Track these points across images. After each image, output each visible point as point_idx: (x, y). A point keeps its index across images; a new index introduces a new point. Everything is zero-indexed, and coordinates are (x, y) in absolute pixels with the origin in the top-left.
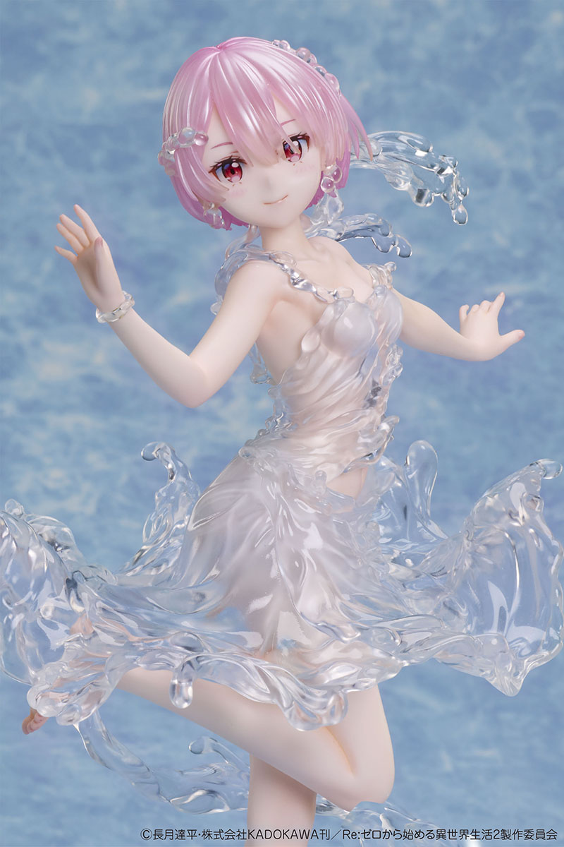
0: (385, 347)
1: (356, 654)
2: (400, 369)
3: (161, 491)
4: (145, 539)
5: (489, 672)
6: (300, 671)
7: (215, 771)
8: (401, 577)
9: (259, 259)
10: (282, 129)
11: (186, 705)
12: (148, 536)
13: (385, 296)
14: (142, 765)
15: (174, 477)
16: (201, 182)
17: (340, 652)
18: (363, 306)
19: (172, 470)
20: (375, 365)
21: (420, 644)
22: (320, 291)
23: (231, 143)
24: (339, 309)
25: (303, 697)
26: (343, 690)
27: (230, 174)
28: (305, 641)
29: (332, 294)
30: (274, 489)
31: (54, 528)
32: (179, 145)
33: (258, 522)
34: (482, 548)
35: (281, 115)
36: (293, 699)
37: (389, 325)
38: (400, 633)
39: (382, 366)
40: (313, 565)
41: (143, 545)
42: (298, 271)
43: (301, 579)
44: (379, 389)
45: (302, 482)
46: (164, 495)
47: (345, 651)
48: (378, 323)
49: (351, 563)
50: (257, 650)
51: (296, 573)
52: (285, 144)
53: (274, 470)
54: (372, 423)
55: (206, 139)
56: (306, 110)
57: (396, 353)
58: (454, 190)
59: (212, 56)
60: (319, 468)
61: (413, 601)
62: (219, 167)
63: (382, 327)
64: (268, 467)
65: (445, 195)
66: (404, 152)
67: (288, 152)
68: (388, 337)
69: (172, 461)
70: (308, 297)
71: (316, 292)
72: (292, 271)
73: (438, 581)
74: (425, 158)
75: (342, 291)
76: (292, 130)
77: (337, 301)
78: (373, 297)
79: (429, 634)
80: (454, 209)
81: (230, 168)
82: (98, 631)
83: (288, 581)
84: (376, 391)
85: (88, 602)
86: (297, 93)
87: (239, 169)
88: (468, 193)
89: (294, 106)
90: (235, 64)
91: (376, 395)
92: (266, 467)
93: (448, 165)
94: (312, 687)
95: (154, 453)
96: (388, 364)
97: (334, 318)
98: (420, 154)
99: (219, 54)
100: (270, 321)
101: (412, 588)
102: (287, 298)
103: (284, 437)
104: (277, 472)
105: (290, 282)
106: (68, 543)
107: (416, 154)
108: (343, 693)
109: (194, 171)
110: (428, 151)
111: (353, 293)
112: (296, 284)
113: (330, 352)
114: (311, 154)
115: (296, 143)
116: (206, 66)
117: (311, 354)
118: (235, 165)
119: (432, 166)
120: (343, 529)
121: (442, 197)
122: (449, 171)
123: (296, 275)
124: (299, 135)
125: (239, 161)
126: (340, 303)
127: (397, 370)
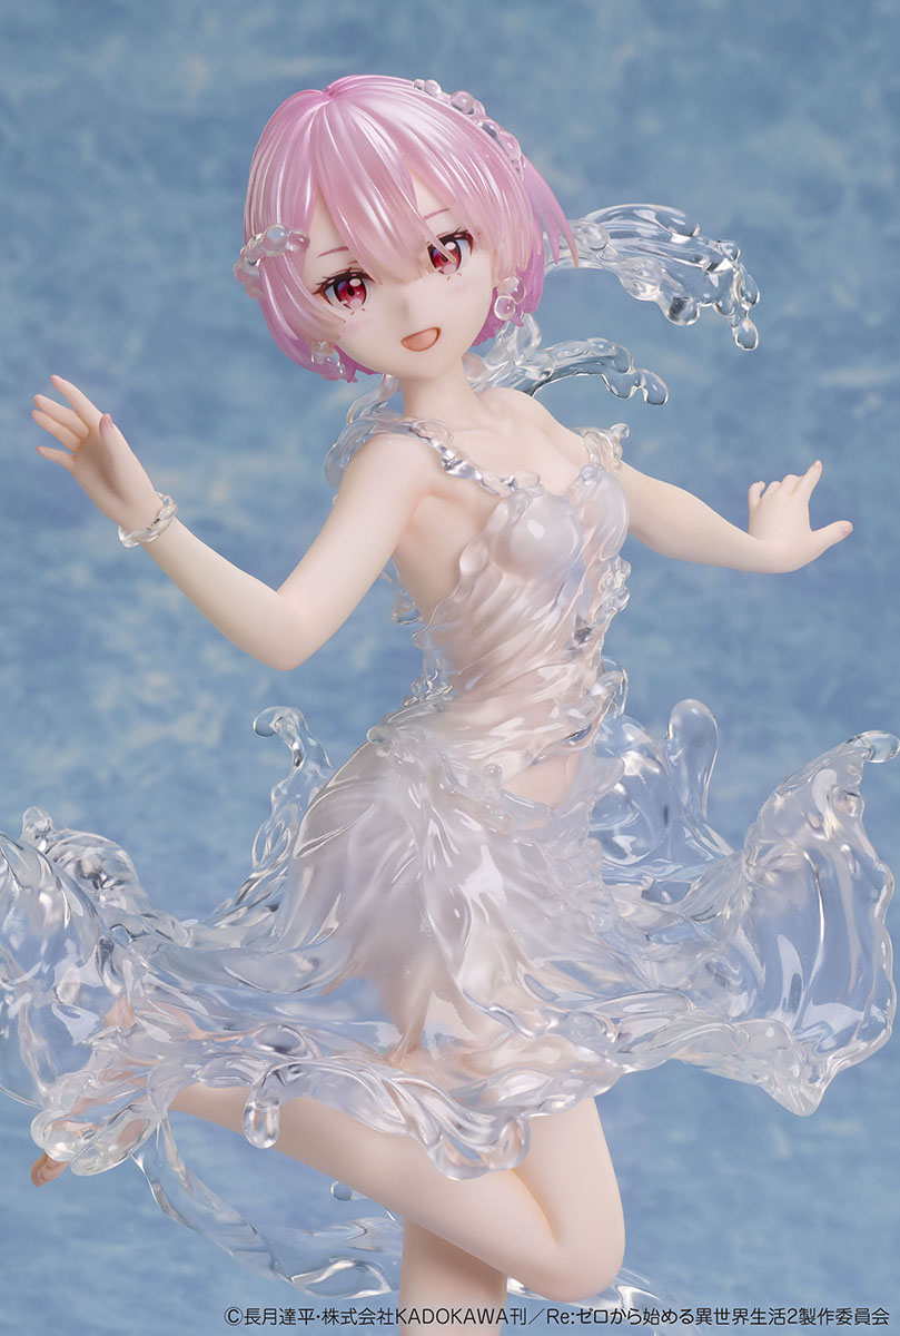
0: (598, 562)
1: (549, 1055)
2: (625, 595)
3: (280, 785)
4: (255, 863)
5: (766, 1078)
6: (458, 1084)
7: (366, 1231)
8: (644, 924)
9: (394, 432)
10: (426, 225)
11: (269, 1143)
12: (259, 859)
13: (598, 483)
14: (244, 1224)
15: (302, 764)
16: (300, 309)
17: (523, 1051)
18: (559, 500)
19: (298, 752)
20: (580, 591)
21: (649, 1037)
22: (487, 479)
23: (346, 248)
24: (518, 506)
25: (459, 1127)
26: (522, 1115)
27: (348, 295)
28: (468, 1035)
29: (506, 482)
30: (418, 794)
31: (100, 850)
32: (265, 253)
33: (395, 845)
34: (771, 878)
35: (425, 202)
36: (442, 1130)
37: (603, 530)
38: (616, 1021)
39: (592, 592)
40: (482, 912)
41: (253, 872)
42: (454, 448)
43: (463, 939)
44: (588, 631)
45: (463, 781)
46: (285, 792)
47: (531, 1049)
48: (584, 526)
49: (547, 908)
50: (391, 1049)
51: (455, 925)
52: (431, 249)
53: (419, 762)
54: (577, 685)
55: (305, 244)
56: (465, 193)
57: (618, 572)
58: (735, 295)
59: (317, 108)
60: (491, 760)
61: (655, 965)
62: (330, 285)
63: (589, 534)
64: (410, 759)
65: (720, 304)
66: (653, 238)
67: (437, 259)
68: (603, 546)
69: (298, 738)
70: (468, 490)
71: (482, 481)
72: (444, 449)
73: (701, 930)
74: (687, 245)
75: (522, 477)
76: (444, 225)
77: (514, 494)
78: (578, 483)
79: (666, 1022)
80: (736, 326)
81: (347, 286)
82: (145, 1024)
83: (441, 939)
84: (582, 635)
85: (132, 978)
86: (450, 166)
87: (362, 288)
88: (758, 300)
89: (445, 187)
90: (350, 121)
91: (583, 641)
92: (406, 759)
93: (725, 256)
94: (476, 1111)
95: (272, 725)
96: (603, 589)
97: (509, 521)
98: (679, 239)
99: (327, 106)
100: (412, 528)
101: (660, 941)
102: (437, 493)
103: (439, 710)
104: (423, 766)
105: (440, 465)
106: (125, 876)
107: (673, 240)
108: (523, 1119)
109: (291, 297)
110: (691, 235)
111: (539, 480)
112: (449, 468)
113: (505, 575)
114: (475, 263)
115: (451, 246)
116: (307, 125)
117: (475, 576)
118: (355, 283)
119: (697, 260)
120: (532, 856)
121: (715, 307)
122: (725, 265)
123: (450, 455)
124: (456, 233)
125: (362, 276)
126: (520, 497)
127: (621, 598)
